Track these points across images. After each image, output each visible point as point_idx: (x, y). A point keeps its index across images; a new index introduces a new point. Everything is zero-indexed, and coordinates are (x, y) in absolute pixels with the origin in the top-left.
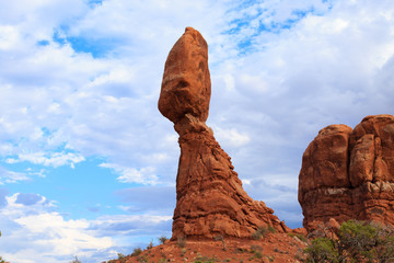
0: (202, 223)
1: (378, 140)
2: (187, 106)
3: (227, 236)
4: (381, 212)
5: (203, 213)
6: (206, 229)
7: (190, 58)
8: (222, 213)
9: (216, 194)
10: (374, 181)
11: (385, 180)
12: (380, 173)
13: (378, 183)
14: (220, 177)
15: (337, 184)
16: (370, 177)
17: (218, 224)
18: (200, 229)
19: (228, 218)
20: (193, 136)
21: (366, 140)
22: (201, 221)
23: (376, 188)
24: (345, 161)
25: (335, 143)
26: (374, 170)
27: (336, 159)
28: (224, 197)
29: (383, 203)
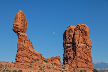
0: (21, 59)
1: (81, 32)
2: (18, 30)
3: (26, 62)
4: (79, 52)
5: (21, 56)
6: (22, 60)
7: (19, 19)
8: (25, 56)
9: (24, 52)
10: (78, 43)
11: (81, 43)
12: (80, 41)
13: (79, 44)
14: (25, 48)
15: (70, 43)
16: (77, 42)
17: (24, 59)
18: (20, 60)
19: (27, 58)
20: (20, 37)
21: (77, 31)
22: (21, 58)
23: (78, 45)
24: (72, 37)
25: (70, 31)
26: (79, 40)
27: (70, 36)
28: (26, 53)
29: (81, 49)
